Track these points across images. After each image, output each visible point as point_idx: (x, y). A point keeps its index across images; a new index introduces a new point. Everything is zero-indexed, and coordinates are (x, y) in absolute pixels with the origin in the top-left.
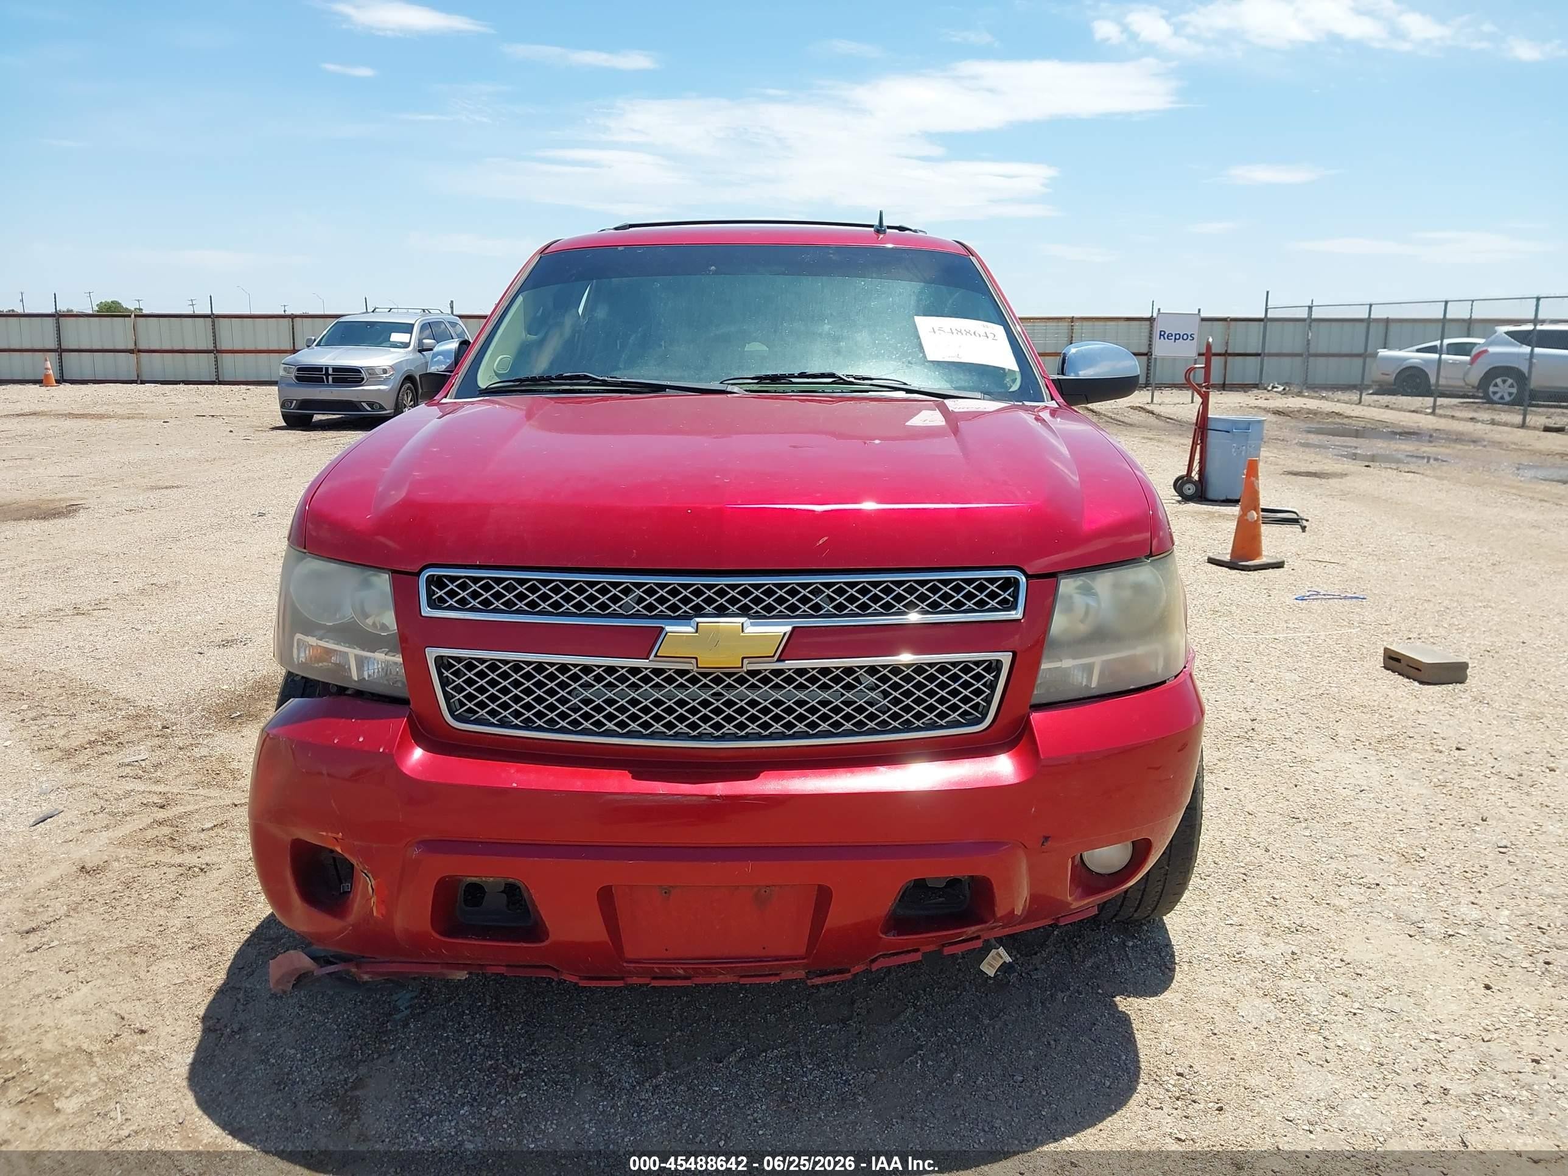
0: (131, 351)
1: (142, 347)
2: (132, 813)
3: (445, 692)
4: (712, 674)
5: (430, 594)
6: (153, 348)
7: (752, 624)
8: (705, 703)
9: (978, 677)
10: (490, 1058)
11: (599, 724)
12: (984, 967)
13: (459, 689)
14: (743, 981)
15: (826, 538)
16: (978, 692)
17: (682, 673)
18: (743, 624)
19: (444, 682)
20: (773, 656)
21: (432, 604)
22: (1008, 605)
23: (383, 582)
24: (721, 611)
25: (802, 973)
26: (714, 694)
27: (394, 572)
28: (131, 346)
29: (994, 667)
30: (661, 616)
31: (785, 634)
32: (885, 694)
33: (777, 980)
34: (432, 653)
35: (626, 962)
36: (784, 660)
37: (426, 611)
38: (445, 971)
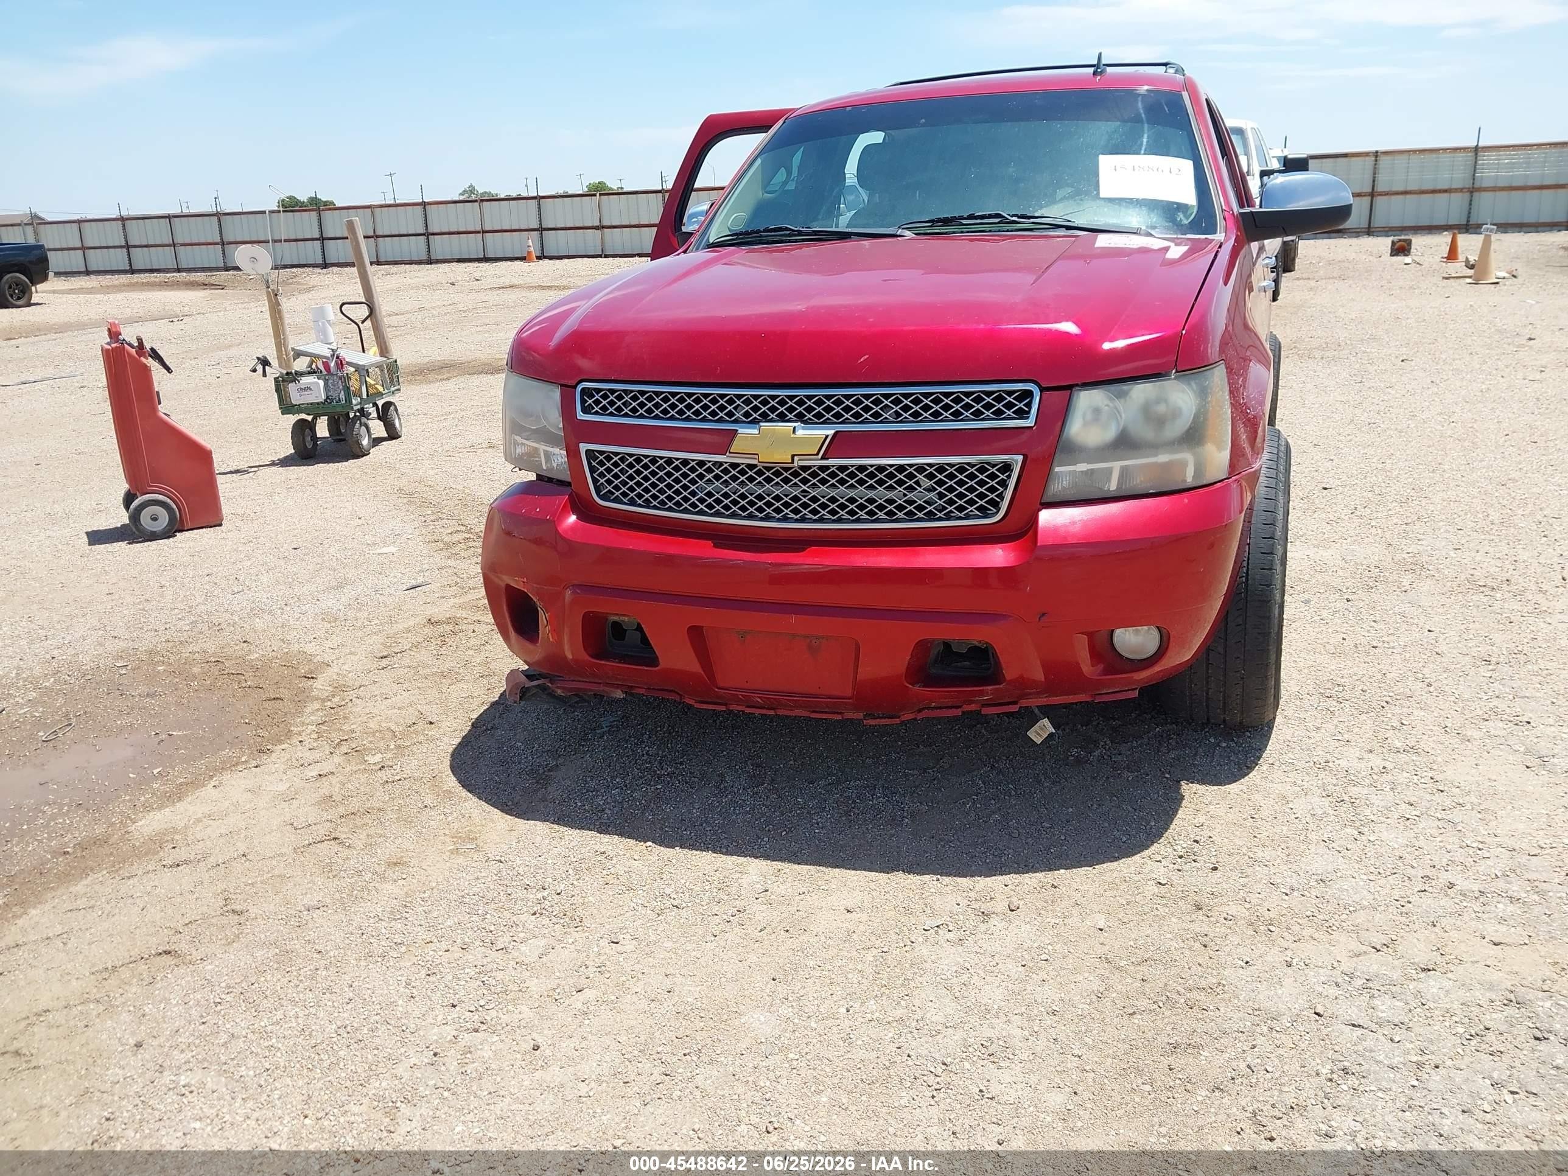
0: (596, 228)
1: (605, 223)
2: (475, 588)
3: (593, 477)
4: (773, 468)
5: (583, 402)
6: (614, 224)
7: (803, 429)
8: (796, 499)
9: (993, 476)
10: (650, 763)
11: (694, 505)
12: (1031, 734)
13: (602, 475)
14: (813, 715)
15: (867, 356)
16: (992, 489)
17: (751, 467)
18: (794, 428)
19: (592, 470)
20: (818, 454)
21: (586, 410)
22: (1022, 414)
23: (556, 393)
24: (782, 418)
25: (861, 715)
26: (802, 491)
27: (562, 385)
28: (597, 223)
29: (1007, 468)
30: (736, 421)
31: (827, 437)
32: (941, 496)
33: (839, 717)
34: (584, 447)
35: (719, 688)
36: (828, 459)
37: (581, 416)
38: (607, 689)
